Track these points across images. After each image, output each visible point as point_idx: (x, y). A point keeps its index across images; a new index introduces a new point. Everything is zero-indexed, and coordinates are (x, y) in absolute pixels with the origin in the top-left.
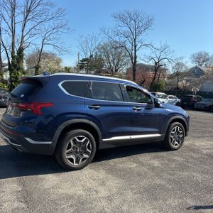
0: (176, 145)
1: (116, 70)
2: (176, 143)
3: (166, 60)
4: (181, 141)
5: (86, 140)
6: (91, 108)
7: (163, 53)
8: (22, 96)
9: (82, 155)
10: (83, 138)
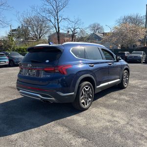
0: (126, 85)
1: (40, 38)
2: (126, 83)
3: (79, 29)
4: (127, 81)
5: (90, 89)
6: (90, 66)
7: (76, 25)
8: (47, 61)
9: (88, 99)
10: (88, 87)
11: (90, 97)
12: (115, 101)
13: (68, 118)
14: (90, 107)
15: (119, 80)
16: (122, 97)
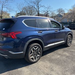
0: (70, 44)
2: (70, 43)
3: (50, 12)
4: (71, 42)
5: (38, 48)
6: (39, 32)
7: (48, 9)
9: (37, 55)
10: (37, 47)
11: (39, 54)
12: (59, 56)
13: (19, 69)
14: (39, 61)
15: (64, 41)
16: (65, 53)
